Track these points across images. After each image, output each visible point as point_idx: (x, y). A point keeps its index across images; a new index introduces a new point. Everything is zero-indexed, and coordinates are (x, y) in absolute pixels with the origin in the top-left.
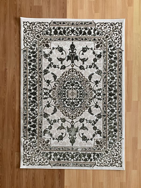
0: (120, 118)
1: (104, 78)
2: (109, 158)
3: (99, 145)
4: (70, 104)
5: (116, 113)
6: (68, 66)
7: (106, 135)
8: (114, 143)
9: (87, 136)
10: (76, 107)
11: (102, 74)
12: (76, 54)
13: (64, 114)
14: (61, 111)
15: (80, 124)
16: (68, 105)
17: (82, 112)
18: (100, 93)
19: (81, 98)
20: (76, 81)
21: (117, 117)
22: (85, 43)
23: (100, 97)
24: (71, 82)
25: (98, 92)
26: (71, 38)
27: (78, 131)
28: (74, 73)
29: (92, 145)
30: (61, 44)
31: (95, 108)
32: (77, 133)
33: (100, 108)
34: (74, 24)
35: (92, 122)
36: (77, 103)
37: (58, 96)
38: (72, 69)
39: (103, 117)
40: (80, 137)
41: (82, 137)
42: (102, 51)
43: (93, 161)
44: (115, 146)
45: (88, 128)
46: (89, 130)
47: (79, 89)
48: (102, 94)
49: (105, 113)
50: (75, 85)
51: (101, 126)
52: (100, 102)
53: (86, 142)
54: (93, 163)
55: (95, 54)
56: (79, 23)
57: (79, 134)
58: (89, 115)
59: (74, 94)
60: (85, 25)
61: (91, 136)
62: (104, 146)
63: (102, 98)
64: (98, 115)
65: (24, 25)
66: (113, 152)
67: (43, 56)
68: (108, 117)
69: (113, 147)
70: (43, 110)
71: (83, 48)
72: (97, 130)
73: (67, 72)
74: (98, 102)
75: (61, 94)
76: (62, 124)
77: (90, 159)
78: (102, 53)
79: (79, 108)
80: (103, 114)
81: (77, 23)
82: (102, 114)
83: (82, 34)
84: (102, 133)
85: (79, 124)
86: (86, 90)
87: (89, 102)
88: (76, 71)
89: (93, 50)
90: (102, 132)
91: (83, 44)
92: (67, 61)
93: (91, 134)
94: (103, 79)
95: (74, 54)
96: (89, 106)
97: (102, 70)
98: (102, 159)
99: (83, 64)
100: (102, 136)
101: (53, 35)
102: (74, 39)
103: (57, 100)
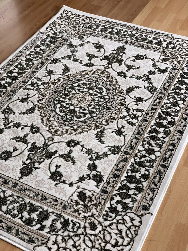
0: (162, 169)
1: (157, 99)
2: (90, 244)
3: (81, 203)
4: (68, 111)
5: (156, 159)
6: (98, 65)
7: (111, 189)
8: (123, 214)
9: (64, 174)
10: (75, 119)
11: (155, 92)
12: (122, 57)
13: (45, 121)
14: (41, 115)
15: (64, 147)
16: (61, 111)
17: (81, 131)
18: (138, 117)
19: (95, 110)
20: (100, 86)
21: (154, 165)
22: (145, 52)
23: (135, 121)
24: (90, 85)
25: (135, 113)
26: (125, 41)
27: (52, 158)
28: (104, 75)
29: (65, 195)
30: (104, 42)
31: (114, 134)
32: (46, 160)
33: (125, 138)
34: (139, 30)
35: (93, 155)
36: (81, 114)
37: (53, 95)
38: (102, 71)
39: (123, 154)
40: (49, 169)
41: (52, 171)
42: (170, 67)
43: (44, 232)
44: (121, 221)
45: (77, 162)
46: (77, 166)
47: (99, 97)
48: (140, 119)
49: (131, 149)
50: (94, 91)
51: (107, 169)
52: (130, 128)
53: (56, 185)
54: (42, 236)
55: (156, 67)
56: (147, 31)
57: (50, 164)
58: (93, 140)
59: (84, 100)
60: (156, 35)
61: (75, 179)
62: (94, 211)
63: (137, 124)
64: (114, 147)
65: (63, 13)
66: (109, 233)
67: (65, 45)
68: (136, 158)
69: (115, 221)
70: (10, 102)
71: (138, 55)
72: (94, 172)
73: (91, 71)
74: (125, 128)
75: (60, 93)
76: (27, 134)
77: (41, 224)
78: (169, 69)
79: (80, 124)
80: (125, 150)
81: (145, 31)
82: (123, 148)
83: (146, 42)
84: (105, 181)
85: (62, 147)
86: (112, 103)
87: (107, 121)
88: (109, 75)
89: (154, 62)
90: (105, 179)
91: (141, 51)
92: (101, 60)
93: (78, 174)
94: (154, 100)
95: (118, 56)
96: (102, 127)
97: (158, 88)
98: (70, 237)
99: (128, 70)
100: (100, 187)
101: (98, 31)
102: (128, 43)
103: (47, 97)
